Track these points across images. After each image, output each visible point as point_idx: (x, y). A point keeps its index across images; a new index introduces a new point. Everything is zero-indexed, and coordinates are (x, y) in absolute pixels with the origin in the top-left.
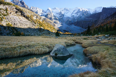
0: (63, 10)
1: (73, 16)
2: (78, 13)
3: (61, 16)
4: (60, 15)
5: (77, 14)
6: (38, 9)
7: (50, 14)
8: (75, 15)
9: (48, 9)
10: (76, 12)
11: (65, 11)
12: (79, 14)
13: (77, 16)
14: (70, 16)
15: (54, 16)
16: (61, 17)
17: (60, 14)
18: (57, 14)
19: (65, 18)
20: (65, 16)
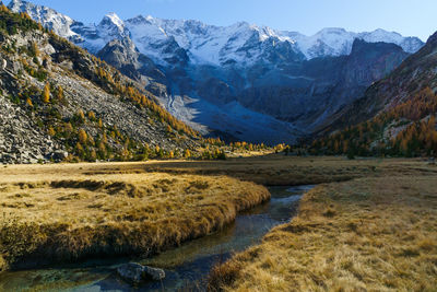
0: (178, 31)
1: (231, 61)
2: (251, 51)
3: (174, 60)
4: (169, 56)
5: (249, 56)
6: (51, 17)
7: (121, 50)
8: (239, 58)
9: (107, 22)
10: (240, 43)
11: (192, 36)
12: (256, 54)
13: (250, 63)
14: (216, 62)
15: (142, 58)
16: (177, 65)
17: (167, 51)
18: (154, 46)
19: (194, 67)
20: (193, 62)
